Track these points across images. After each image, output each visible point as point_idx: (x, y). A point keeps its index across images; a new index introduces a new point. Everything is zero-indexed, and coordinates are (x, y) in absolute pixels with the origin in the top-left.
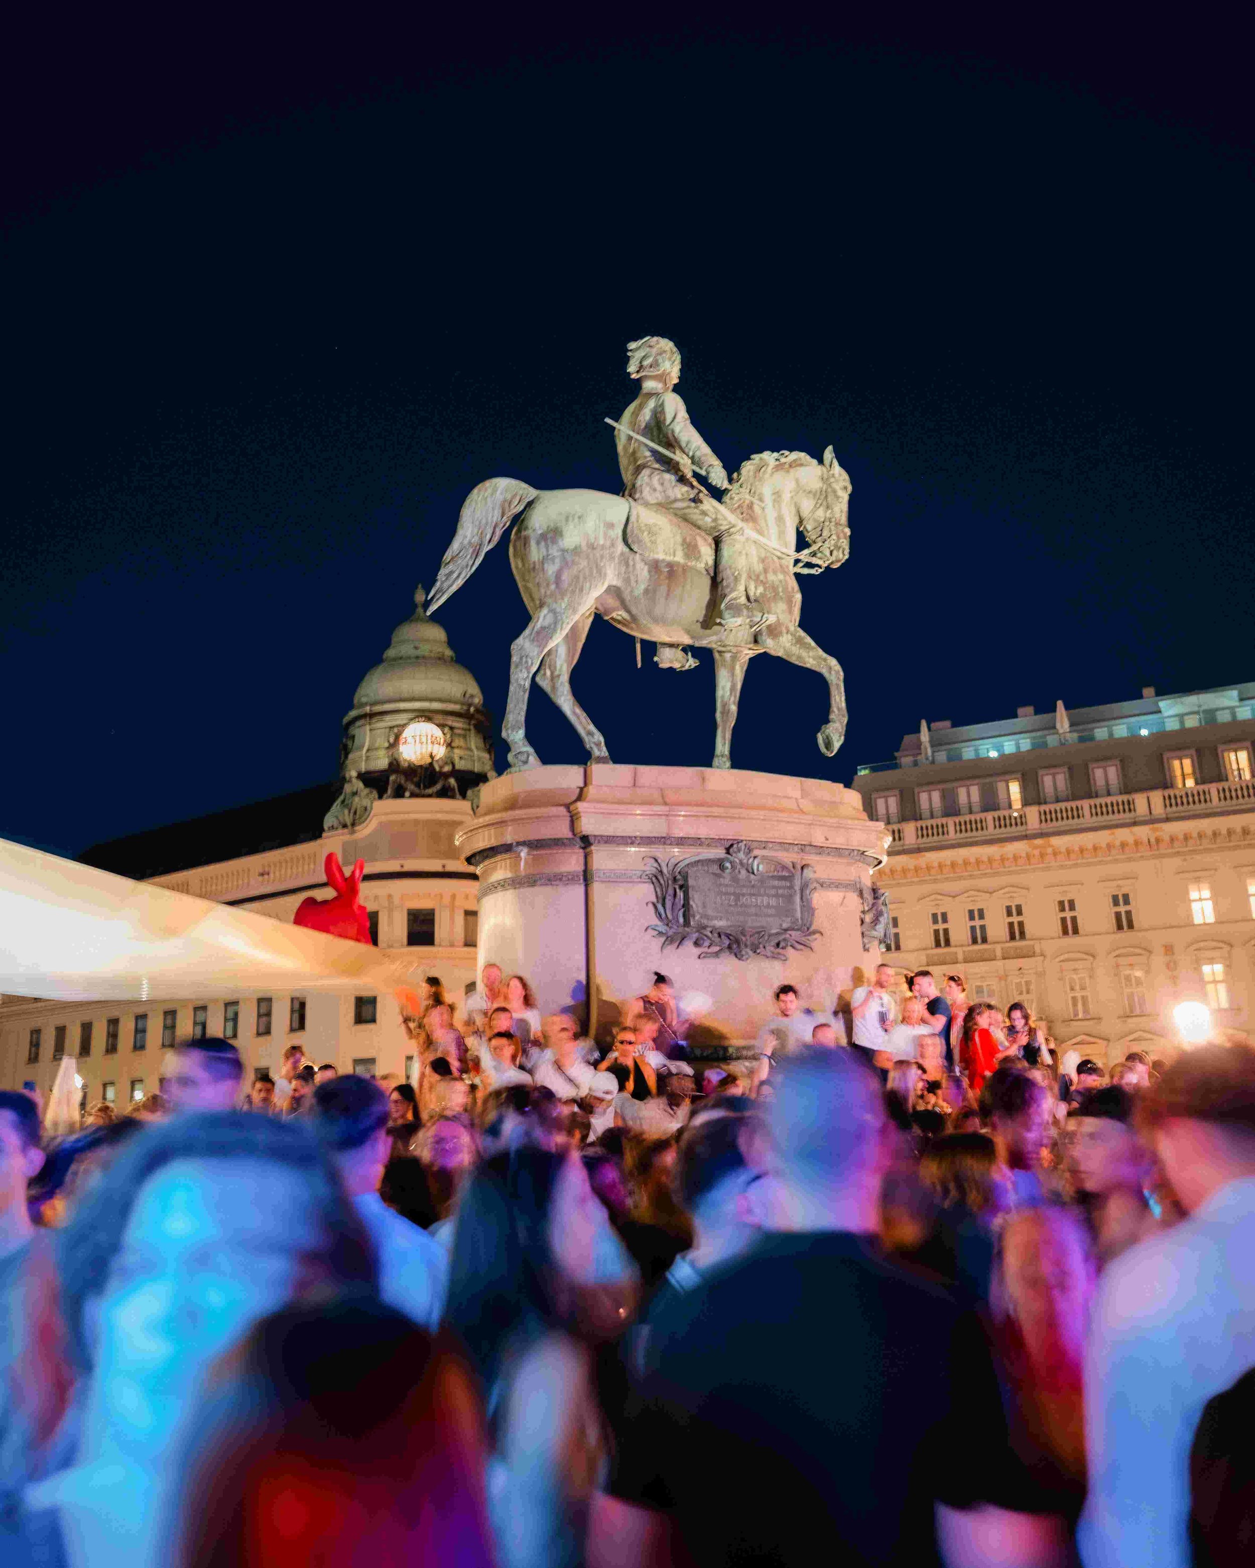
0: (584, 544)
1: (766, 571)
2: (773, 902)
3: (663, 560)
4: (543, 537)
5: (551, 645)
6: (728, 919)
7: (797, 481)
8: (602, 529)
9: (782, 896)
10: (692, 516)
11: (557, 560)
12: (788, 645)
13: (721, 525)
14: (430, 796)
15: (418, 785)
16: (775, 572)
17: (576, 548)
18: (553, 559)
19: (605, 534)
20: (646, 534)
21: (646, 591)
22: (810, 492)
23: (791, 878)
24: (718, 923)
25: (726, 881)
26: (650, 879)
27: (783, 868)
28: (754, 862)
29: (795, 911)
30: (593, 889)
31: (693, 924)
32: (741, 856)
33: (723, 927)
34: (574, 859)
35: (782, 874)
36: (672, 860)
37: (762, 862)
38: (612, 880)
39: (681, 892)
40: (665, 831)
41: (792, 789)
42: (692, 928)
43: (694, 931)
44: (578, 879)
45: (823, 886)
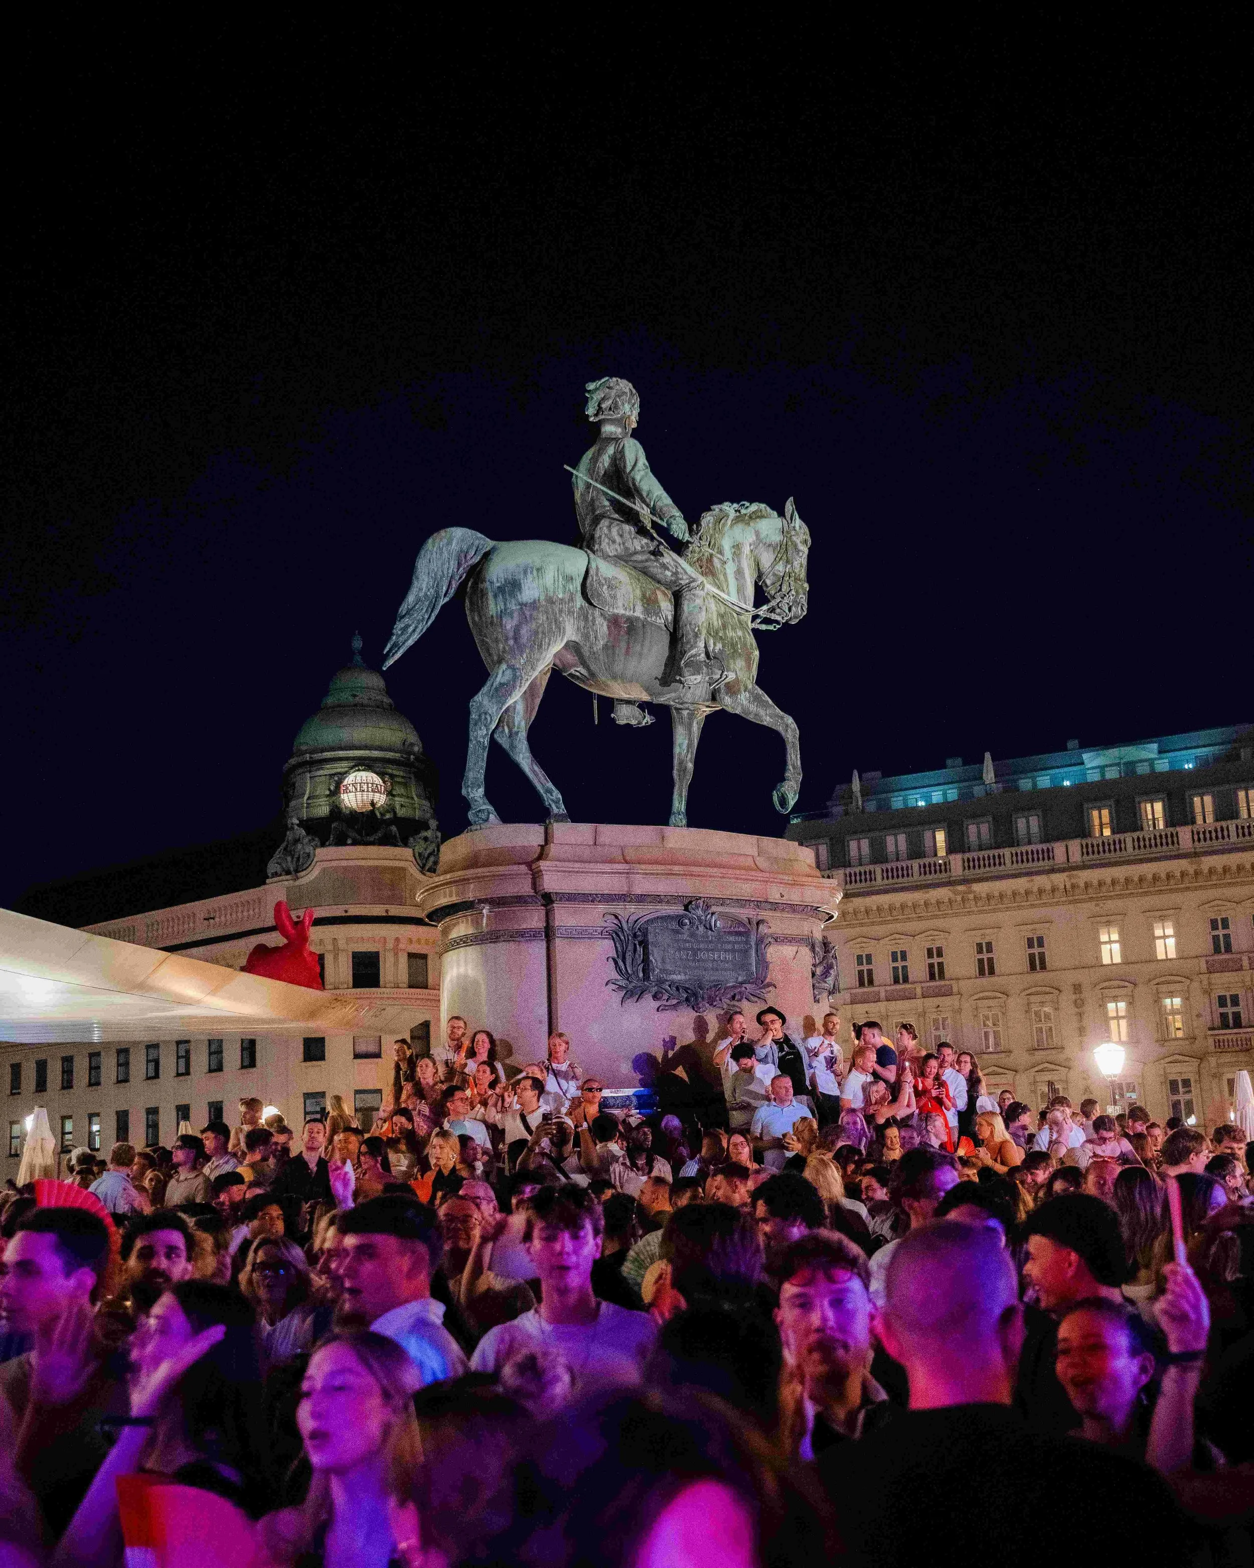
0: (542, 598)
1: (724, 627)
2: (729, 957)
4: (501, 589)
5: (510, 702)
6: (685, 974)
7: (757, 534)
9: (738, 951)
11: (516, 615)
14: (371, 843)
15: (359, 832)
17: (535, 601)
18: (511, 615)
20: (605, 587)
21: (606, 647)
22: (769, 545)
23: (747, 934)
24: (677, 977)
25: (685, 936)
26: (609, 935)
27: (739, 923)
28: (712, 918)
29: (750, 965)
30: (555, 945)
31: (653, 979)
32: (700, 912)
33: (681, 981)
34: (536, 915)
35: (739, 930)
36: (632, 916)
37: (719, 919)
38: (573, 936)
39: (640, 948)
40: (626, 888)
41: (749, 846)
42: (651, 982)
43: (653, 986)
44: (540, 935)
45: (777, 941)
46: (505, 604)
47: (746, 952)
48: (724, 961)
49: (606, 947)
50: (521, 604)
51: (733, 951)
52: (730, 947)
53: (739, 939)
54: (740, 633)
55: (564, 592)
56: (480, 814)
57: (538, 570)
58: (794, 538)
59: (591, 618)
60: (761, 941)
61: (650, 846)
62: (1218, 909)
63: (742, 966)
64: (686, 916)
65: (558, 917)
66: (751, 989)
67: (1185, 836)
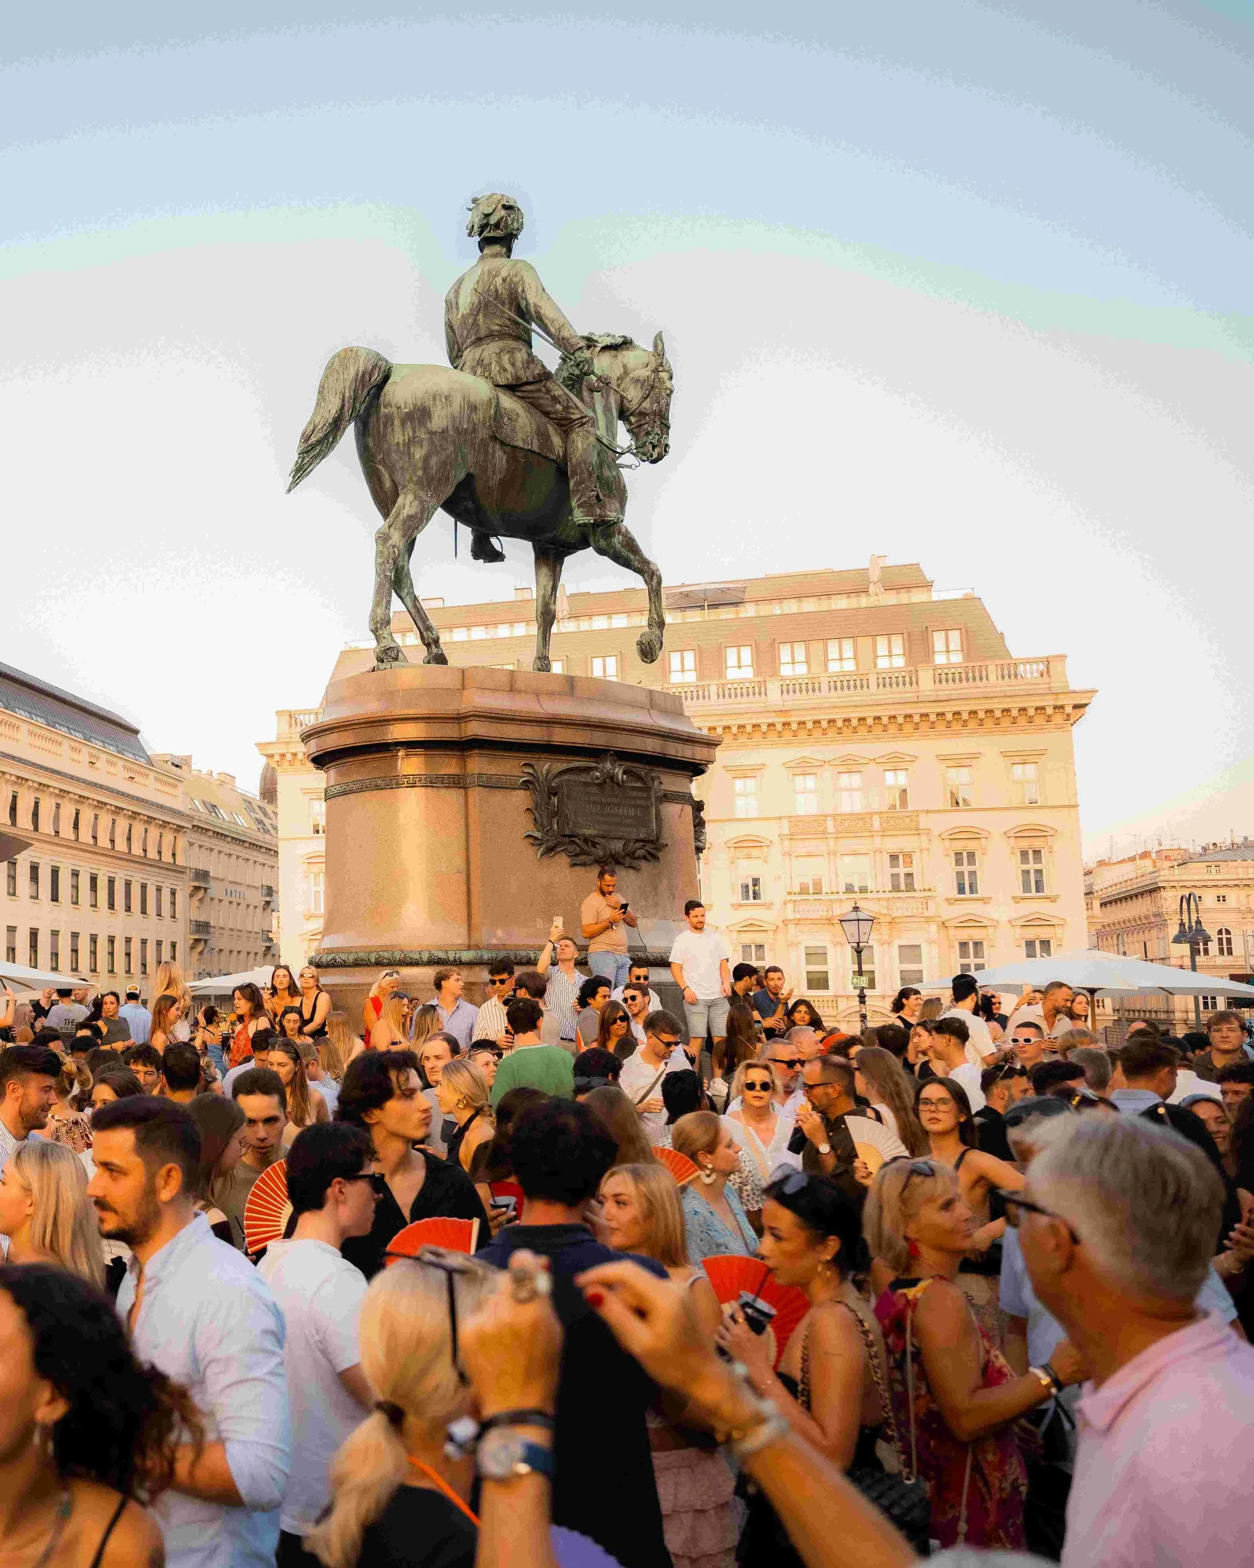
0: (450, 427)
2: (632, 812)
3: (521, 449)
6: (595, 829)
8: (467, 412)
9: (640, 806)
10: (542, 401)
11: (425, 443)
13: (573, 414)
17: (443, 432)
18: (421, 442)
19: (469, 417)
23: (647, 789)
24: (588, 832)
25: (594, 790)
26: (526, 785)
27: (639, 778)
28: (619, 772)
29: (650, 821)
30: (475, 794)
31: (567, 832)
32: (608, 765)
33: (591, 835)
34: (454, 761)
35: (639, 784)
36: (546, 767)
37: (624, 773)
38: (492, 785)
39: (555, 800)
40: (546, 739)
41: (643, 699)
42: (565, 836)
43: (567, 840)
44: (458, 782)
45: (667, 797)
46: (414, 432)
47: (647, 808)
48: (628, 817)
49: (521, 799)
50: (432, 433)
51: (636, 807)
52: (632, 803)
53: (640, 794)
54: (614, 473)
55: (468, 422)
56: (389, 652)
57: (446, 397)
59: (491, 451)
60: (657, 798)
61: (561, 694)
62: (804, 768)
63: (643, 822)
64: (596, 769)
65: (478, 764)
66: (649, 847)
67: (774, 688)
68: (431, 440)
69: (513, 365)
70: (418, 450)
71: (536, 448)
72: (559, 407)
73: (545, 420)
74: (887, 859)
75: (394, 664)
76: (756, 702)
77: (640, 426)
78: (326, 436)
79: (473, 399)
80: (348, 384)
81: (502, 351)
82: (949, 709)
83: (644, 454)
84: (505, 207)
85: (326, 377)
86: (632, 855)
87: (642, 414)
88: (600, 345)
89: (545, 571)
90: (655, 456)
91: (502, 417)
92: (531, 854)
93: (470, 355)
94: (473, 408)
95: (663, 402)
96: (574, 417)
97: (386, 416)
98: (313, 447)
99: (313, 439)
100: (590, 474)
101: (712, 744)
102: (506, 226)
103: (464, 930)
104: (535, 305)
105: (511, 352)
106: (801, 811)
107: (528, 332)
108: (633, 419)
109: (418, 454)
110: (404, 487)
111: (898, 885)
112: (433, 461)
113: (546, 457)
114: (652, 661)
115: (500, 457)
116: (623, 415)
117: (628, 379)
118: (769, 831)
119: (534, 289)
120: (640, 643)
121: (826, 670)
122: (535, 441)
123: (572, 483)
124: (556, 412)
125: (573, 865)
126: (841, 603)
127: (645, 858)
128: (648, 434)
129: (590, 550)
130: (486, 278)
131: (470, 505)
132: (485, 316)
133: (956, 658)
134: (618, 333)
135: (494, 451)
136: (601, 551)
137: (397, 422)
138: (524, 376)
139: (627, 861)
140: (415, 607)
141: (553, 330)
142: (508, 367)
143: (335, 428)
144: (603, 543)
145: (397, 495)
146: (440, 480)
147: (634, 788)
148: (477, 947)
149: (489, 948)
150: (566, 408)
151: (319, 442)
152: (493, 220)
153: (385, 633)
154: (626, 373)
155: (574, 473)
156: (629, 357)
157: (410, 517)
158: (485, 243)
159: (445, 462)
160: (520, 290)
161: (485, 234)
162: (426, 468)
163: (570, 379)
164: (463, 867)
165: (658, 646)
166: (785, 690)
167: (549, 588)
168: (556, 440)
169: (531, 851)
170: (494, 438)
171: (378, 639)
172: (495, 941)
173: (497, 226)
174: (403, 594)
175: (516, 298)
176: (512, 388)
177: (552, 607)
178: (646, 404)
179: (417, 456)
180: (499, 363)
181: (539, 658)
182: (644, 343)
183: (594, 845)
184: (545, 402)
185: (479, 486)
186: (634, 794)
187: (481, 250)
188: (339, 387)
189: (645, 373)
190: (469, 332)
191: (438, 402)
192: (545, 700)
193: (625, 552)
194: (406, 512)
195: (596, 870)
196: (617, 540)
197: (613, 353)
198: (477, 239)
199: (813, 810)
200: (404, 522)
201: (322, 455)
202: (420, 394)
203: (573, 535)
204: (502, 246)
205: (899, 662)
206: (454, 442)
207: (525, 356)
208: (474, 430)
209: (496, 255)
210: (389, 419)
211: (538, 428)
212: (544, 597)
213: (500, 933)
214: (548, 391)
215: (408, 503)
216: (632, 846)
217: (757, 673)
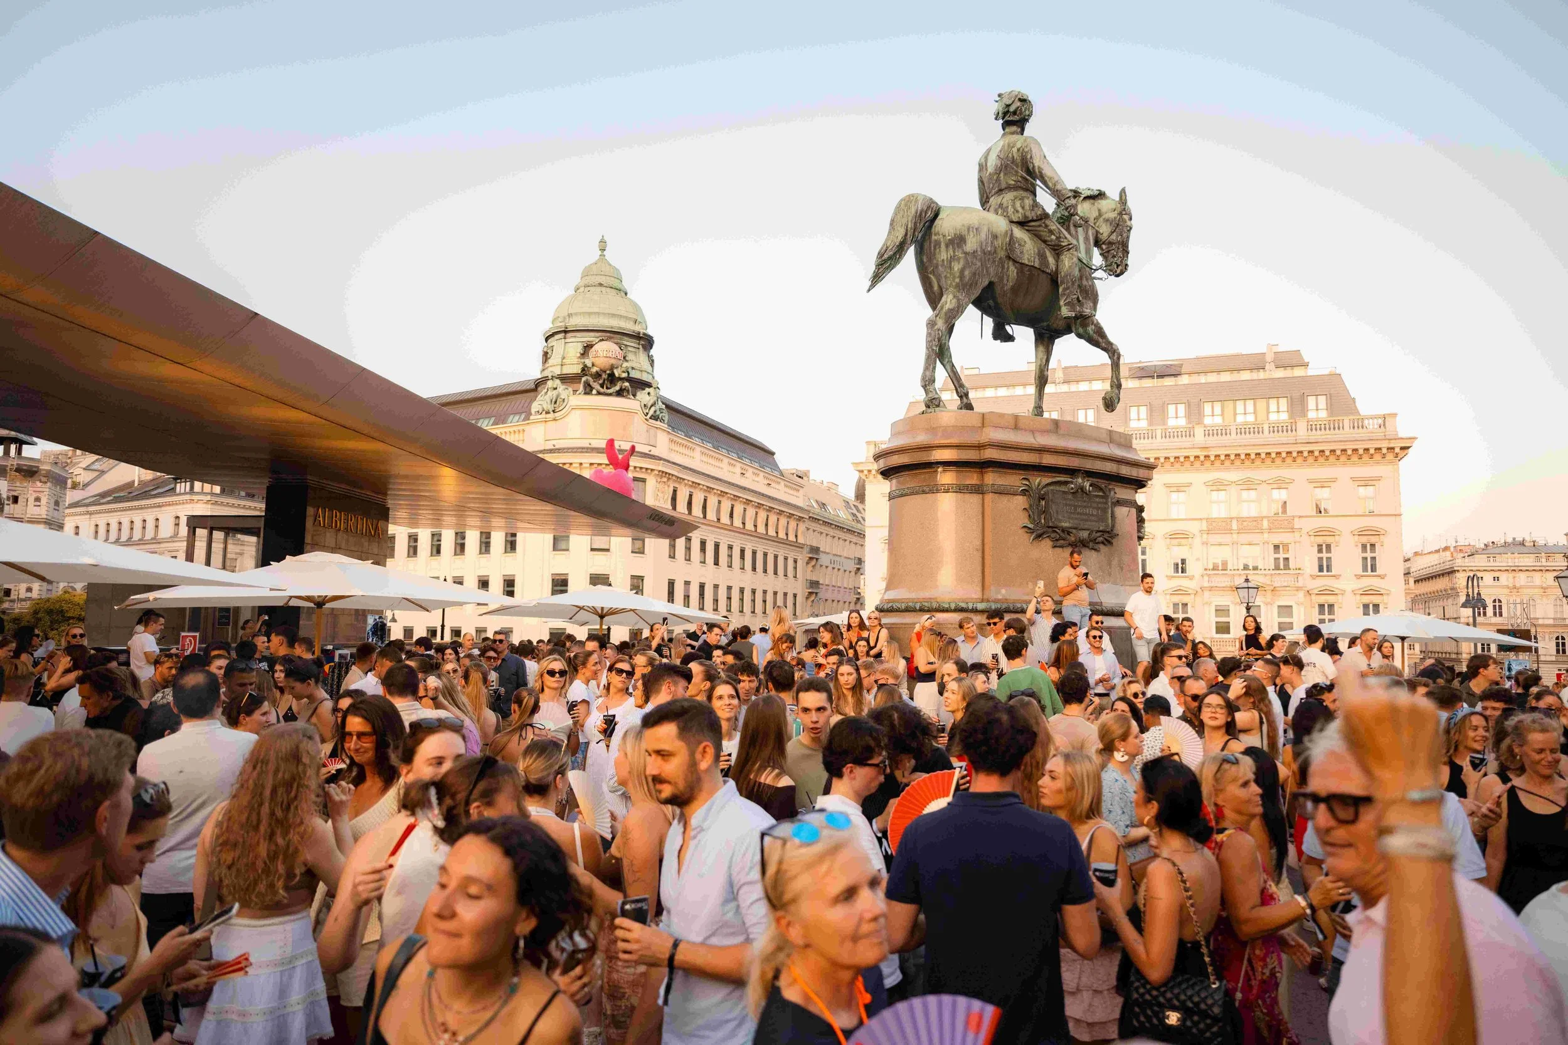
2: (1095, 512)
6: (1070, 523)
7: (1099, 210)
9: (1101, 508)
12: (1091, 332)
14: (610, 395)
15: (602, 386)
16: (1087, 279)
23: (1105, 497)
24: (1065, 525)
25: (1070, 496)
26: (1024, 493)
27: (1101, 489)
28: (1087, 485)
29: (1107, 519)
30: (989, 497)
31: (1051, 524)
32: (1080, 480)
33: (1066, 527)
34: (975, 476)
35: (1101, 494)
36: (1038, 481)
37: (1091, 485)
38: (1000, 492)
39: (1043, 503)
40: (1038, 461)
41: (1104, 436)
42: (1049, 527)
43: (1050, 530)
44: (978, 490)
45: (1119, 503)
46: (954, 252)
47: (1105, 510)
48: (1093, 515)
49: (1021, 501)
50: (966, 253)
51: (1098, 508)
52: (1095, 505)
53: (1101, 500)
58: (1125, 216)
60: (1112, 503)
61: (1048, 431)
62: (1218, 485)
63: (1103, 519)
64: (1072, 483)
65: (992, 478)
66: (1106, 536)
67: (1199, 431)
68: (966, 258)
69: (1023, 208)
70: (956, 263)
71: (1037, 265)
72: (1053, 237)
73: (1043, 245)
74: (1272, 548)
75: (937, 409)
76: (1186, 442)
77: (1108, 252)
78: (895, 254)
79: (994, 231)
80: (910, 219)
81: (1016, 198)
82: (1316, 448)
83: (1111, 270)
84: (1020, 100)
85: (895, 214)
86: (1094, 541)
87: (1111, 243)
88: (1083, 196)
89: (1041, 348)
90: (1118, 272)
91: (1014, 244)
92: (1025, 538)
93: (994, 201)
94: (995, 237)
95: (1125, 235)
96: (1063, 244)
97: (936, 241)
98: (885, 261)
99: (886, 256)
100: (1073, 283)
101: (1151, 467)
102: (1021, 113)
103: (979, 589)
104: (1039, 167)
105: (1022, 199)
106: (1215, 515)
107: (1034, 186)
108: (1104, 247)
109: (957, 267)
110: (947, 289)
111: (1279, 566)
112: (967, 273)
113: (1043, 271)
114: (1113, 411)
115: (1012, 270)
116: (1097, 243)
117: (1101, 219)
118: (1193, 528)
119: (1038, 156)
120: (1104, 399)
121: (1235, 421)
122: (1037, 260)
123: (1061, 290)
124: (1051, 241)
125: (1055, 547)
126: (1246, 376)
127: (1103, 543)
128: (1114, 257)
129: (1073, 335)
130: (1006, 148)
131: (991, 302)
132: (1005, 174)
133: (1323, 414)
134: (1095, 186)
135: (1008, 268)
136: (1079, 336)
137: (943, 246)
138: (1031, 215)
139: (1091, 545)
140: (953, 371)
141: (1050, 185)
142: (1020, 209)
143: (901, 249)
144: (1081, 330)
145: (941, 295)
146: (971, 285)
147: (1097, 496)
148: (988, 601)
149: (996, 601)
150: (1058, 238)
151: (890, 258)
152: (1012, 109)
153: (930, 388)
154: (1100, 215)
155: (1063, 283)
156: (1103, 204)
157: (950, 310)
158: (1006, 124)
159: (974, 274)
160: (1029, 157)
161: (1007, 118)
162: (962, 276)
163: (1061, 218)
164: (980, 548)
165: (1116, 401)
166: (1207, 434)
167: (1044, 361)
168: (1051, 260)
169: (1026, 536)
170: (1009, 258)
171: (927, 392)
172: (1000, 597)
173: (1015, 113)
174: (945, 363)
175: (1026, 162)
176: (1022, 224)
177: (1046, 373)
178: (1114, 237)
179: (956, 269)
180: (1014, 206)
181: (1036, 407)
182: (1113, 194)
183: (1069, 533)
184: (1044, 234)
185: (998, 290)
186: (1097, 500)
187: (1004, 129)
188: (904, 221)
189: (1112, 215)
190: (994, 185)
191: (971, 233)
192: (1037, 435)
193: (1095, 336)
194: (948, 306)
195: (1069, 550)
196: (1091, 329)
197: (1092, 201)
198: (1001, 121)
199: (1223, 515)
200: (946, 314)
201: (891, 267)
202: (959, 226)
203: (1061, 324)
204: (1018, 127)
205: (1284, 416)
206: (981, 260)
207: (1031, 202)
208: (995, 252)
209: (1013, 133)
210: (938, 243)
211: (1039, 251)
212: (1040, 366)
213: (1003, 591)
214: (1046, 226)
215: (949, 300)
216: (1094, 535)
217: (1189, 422)
